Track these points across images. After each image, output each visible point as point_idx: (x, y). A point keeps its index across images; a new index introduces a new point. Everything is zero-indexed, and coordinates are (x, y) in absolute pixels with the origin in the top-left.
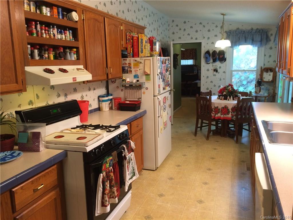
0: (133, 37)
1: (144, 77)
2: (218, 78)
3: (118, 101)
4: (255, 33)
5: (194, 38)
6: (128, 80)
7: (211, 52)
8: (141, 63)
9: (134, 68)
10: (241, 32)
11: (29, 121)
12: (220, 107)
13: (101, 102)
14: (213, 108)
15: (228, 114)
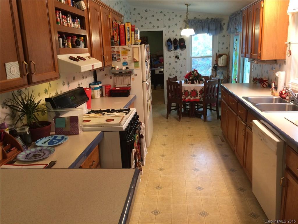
0: (119, 26)
1: (133, 64)
2: (180, 65)
3: (108, 88)
4: (211, 22)
5: (156, 26)
6: (117, 67)
7: (172, 40)
8: (129, 50)
9: (122, 56)
10: (199, 21)
11: (59, 107)
12: (189, 91)
13: (93, 89)
14: (183, 92)
15: (197, 95)
